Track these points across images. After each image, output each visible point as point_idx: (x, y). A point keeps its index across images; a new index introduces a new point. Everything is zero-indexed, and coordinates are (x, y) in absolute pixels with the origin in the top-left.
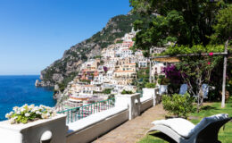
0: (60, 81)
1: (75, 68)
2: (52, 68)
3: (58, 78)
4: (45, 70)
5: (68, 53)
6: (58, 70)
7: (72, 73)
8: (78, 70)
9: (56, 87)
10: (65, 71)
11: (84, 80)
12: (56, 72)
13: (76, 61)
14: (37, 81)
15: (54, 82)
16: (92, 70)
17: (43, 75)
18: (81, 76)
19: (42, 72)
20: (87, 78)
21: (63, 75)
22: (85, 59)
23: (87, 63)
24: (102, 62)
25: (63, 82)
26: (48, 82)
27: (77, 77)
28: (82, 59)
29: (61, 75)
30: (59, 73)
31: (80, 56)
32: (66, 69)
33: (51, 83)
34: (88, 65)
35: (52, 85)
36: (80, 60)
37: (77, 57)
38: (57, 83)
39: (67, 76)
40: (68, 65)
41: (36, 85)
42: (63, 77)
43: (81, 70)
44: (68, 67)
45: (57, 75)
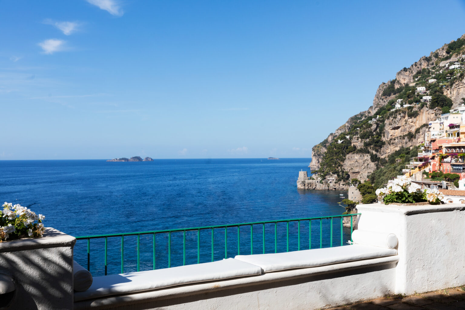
0: (363, 178)
1: (411, 136)
2: (343, 137)
3: (360, 166)
4: (324, 143)
5: (389, 90)
6: (358, 143)
7: (397, 153)
8: (418, 141)
9: (354, 194)
10: (379, 144)
11: (435, 176)
12: (354, 150)
13: (414, 115)
14: (302, 174)
15: (344, 177)
17: (318, 155)
18: (426, 161)
19: (316, 149)
20: (447, 168)
21: (374, 158)
22: (442, 105)
23: (452, 118)
25: (373, 178)
26: (332, 178)
27: (413, 163)
28: (432, 107)
29: (367, 157)
30: (363, 151)
31: (429, 98)
32: (384, 139)
33: (338, 181)
34: (452, 126)
35: (341, 185)
36: (425, 109)
37: (418, 101)
38: (355, 181)
39: (384, 162)
40: (387, 128)
41: (300, 186)
42: (373, 165)
43: (426, 143)
44: (390, 133)
45: (357, 157)
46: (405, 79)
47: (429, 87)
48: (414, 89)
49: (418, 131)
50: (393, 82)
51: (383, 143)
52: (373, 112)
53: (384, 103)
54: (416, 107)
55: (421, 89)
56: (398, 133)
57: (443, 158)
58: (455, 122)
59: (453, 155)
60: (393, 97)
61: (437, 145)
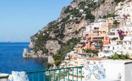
0: (55, 52)
1: (77, 32)
2: (45, 32)
3: (53, 46)
4: (36, 35)
5: (67, 10)
6: (52, 35)
7: (71, 40)
8: (80, 35)
9: (51, 60)
10: (62, 36)
11: (88, 51)
12: (51, 39)
13: (78, 22)
14: (25, 50)
15: (46, 52)
16: (101, 35)
17: (33, 41)
18: (84, 44)
19: (32, 38)
20: (93, 47)
21: (60, 43)
22: (91, 18)
23: (95, 25)
24: (116, 24)
25: (59, 52)
26: (40, 52)
27: (79, 45)
28: (86, 19)
29: (57, 42)
30: (55, 39)
31: (85, 15)
32: (64, 34)
33: (43, 54)
34: (95, 28)
35: (44, 56)
36: (83, 20)
37: (80, 16)
38: (51, 54)
39: (64, 45)
40: (66, 28)
41: (24, 56)
42: (59, 46)
43: (84, 36)
44: (67, 31)
45: (52, 42)
46: (74, 6)
47: (85, 10)
48: (78, 10)
49: (80, 30)
50: (69, 7)
51: (64, 36)
52: (60, 21)
53: (65, 16)
54: (79, 19)
55: (81, 11)
56: (71, 31)
57: (91, 43)
58: (97, 26)
59: (96, 42)
60: (69, 14)
61: (89, 37)
